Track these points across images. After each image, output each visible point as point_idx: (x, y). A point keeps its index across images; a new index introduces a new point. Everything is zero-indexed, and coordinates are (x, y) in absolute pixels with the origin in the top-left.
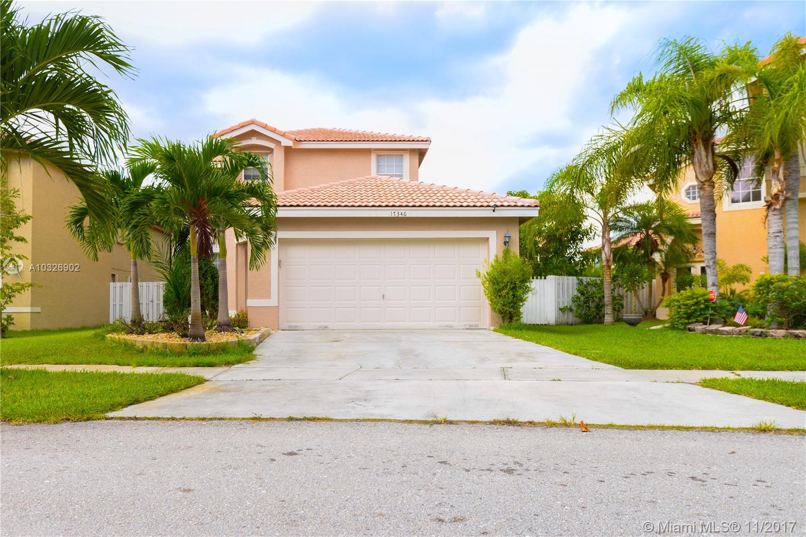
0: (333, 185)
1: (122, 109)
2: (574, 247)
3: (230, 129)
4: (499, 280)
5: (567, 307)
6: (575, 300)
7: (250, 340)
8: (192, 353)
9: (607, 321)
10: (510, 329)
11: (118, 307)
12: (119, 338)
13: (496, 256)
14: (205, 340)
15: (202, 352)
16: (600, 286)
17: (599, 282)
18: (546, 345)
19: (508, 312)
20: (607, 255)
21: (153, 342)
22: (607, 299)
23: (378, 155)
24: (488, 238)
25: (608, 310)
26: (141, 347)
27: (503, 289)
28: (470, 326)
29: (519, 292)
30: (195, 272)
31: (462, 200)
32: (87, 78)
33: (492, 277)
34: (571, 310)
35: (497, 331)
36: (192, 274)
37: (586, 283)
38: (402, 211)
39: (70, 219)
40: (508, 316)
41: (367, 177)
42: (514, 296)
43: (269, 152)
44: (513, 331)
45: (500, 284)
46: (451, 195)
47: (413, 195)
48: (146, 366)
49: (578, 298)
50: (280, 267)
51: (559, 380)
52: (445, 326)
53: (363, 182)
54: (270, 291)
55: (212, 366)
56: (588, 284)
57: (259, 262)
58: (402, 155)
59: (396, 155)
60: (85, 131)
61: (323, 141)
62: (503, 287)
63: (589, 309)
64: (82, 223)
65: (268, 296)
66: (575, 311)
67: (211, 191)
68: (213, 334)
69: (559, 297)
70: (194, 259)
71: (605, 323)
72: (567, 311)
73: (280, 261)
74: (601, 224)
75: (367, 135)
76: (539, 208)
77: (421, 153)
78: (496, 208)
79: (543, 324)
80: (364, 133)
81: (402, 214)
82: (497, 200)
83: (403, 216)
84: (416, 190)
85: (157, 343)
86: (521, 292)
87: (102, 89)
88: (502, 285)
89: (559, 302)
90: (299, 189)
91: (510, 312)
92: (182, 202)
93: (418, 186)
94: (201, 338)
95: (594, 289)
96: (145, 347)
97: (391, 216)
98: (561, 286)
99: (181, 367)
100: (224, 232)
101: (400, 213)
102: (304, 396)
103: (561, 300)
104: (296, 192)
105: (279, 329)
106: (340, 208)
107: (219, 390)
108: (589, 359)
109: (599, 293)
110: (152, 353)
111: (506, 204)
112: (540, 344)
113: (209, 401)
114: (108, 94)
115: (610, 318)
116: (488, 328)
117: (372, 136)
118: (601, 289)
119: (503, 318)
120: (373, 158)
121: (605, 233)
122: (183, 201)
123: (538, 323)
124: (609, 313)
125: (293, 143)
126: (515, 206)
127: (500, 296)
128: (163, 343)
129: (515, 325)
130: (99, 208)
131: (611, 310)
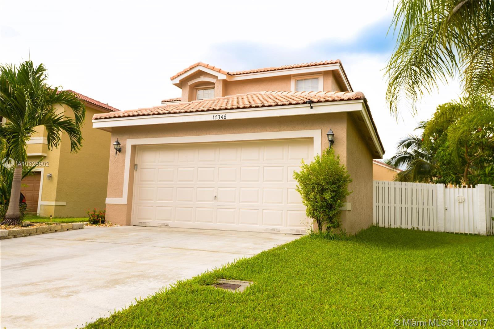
23: (297, 81)
24: (313, 138)
28: (297, 231)
38: (222, 114)
43: (213, 86)
50: (136, 170)
52: (271, 230)
58: (318, 78)
59: (312, 79)
65: (121, 196)
73: (136, 165)
79: (473, 233)
81: (222, 117)
83: (223, 119)
97: (212, 120)
101: (220, 117)
111: (324, 99)
120: (293, 83)
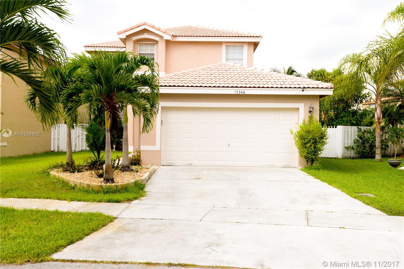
0: (196, 70)
1: (63, 45)
2: (357, 106)
3: (130, 28)
4: (305, 137)
5: (350, 146)
6: (356, 142)
7: (142, 180)
8: (105, 192)
9: (377, 159)
10: (311, 169)
11: (56, 140)
12: (59, 176)
13: (304, 120)
14: (114, 182)
15: (112, 191)
16: (373, 133)
17: (372, 130)
18: (335, 187)
19: (310, 158)
20: (379, 115)
21: (81, 183)
22: (378, 143)
23: (227, 46)
24: (299, 108)
25: (378, 151)
26: (73, 185)
27: (308, 143)
28: (285, 165)
29: (319, 146)
30: (108, 138)
31: (282, 83)
32: (40, 25)
33: (301, 135)
34: (353, 148)
35: (303, 171)
36: (106, 139)
37: (363, 131)
38: (242, 90)
39: (27, 97)
40: (310, 160)
41: (219, 63)
42: (315, 147)
43: (156, 43)
44: (313, 171)
45: (306, 140)
46: (274, 78)
47: (249, 78)
48: (76, 201)
49: (357, 140)
50: (162, 125)
51: (344, 228)
52: (269, 165)
53: (217, 67)
54: (155, 141)
55: (119, 203)
56: (365, 131)
57: (148, 128)
58: (243, 46)
59: (238, 46)
60: (39, 52)
61: (191, 36)
62: (308, 141)
63: (365, 148)
64: (35, 100)
65: (154, 144)
66: (355, 149)
67: (119, 87)
68: (119, 173)
69: (345, 140)
70: (107, 129)
71: (376, 158)
72: (350, 149)
73: (162, 121)
74: (375, 94)
75: (220, 31)
76: (333, 89)
77: (256, 45)
78: (304, 89)
79: (334, 157)
80: (218, 30)
82: (306, 83)
83: (243, 93)
84: (251, 74)
85: (84, 184)
86: (320, 145)
87: (50, 32)
88: (307, 140)
89: (344, 143)
90: (175, 73)
91: (312, 158)
92: (100, 95)
93: (253, 71)
94: (111, 181)
95: (369, 135)
96: (75, 185)
97: (235, 93)
98: (346, 133)
99: (99, 202)
100: (126, 107)
101: (241, 92)
102: (178, 239)
103: (346, 142)
104: (173, 75)
105: (160, 165)
106: (201, 88)
107: (123, 230)
108: (364, 203)
109: (372, 138)
110: (80, 190)
111: (311, 86)
112: (331, 185)
113: (117, 242)
114: (54, 35)
115: (379, 157)
116: (297, 167)
117: (223, 32)
118: (373, 135)
119: (307, 161)
120: (224, 47)
121: (378, 100)
122: (101, 93)
123: (330, 157)
124: (378, 153)
125: (172, 38)
126: (317, 88)
127: (305, 147)
128: (87, 184)
129: (315, 167)
130: (48, 104)
131: (380, 152)
